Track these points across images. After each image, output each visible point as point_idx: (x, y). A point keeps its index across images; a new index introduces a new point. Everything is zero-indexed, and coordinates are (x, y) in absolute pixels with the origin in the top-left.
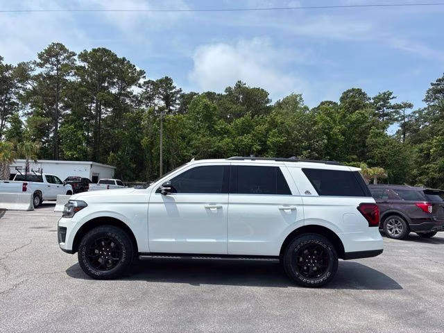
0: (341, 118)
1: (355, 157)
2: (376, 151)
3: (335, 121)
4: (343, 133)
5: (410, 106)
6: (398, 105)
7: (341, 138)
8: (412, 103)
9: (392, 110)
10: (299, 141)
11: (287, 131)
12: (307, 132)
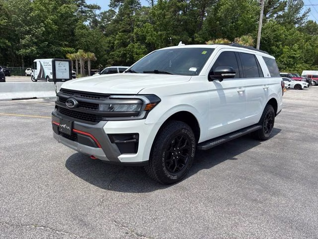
0: (53, 9)
1: (67, 43)
2: (83, 40)
3: (48, 11)
4: (56, 22)
5: (99, 8)
6: (92, 6)
7: (55, 27)
8: (100, 6)
9: (88, 9)
10: (18, 25)
11: (6, 14)
12: (26, 18)
